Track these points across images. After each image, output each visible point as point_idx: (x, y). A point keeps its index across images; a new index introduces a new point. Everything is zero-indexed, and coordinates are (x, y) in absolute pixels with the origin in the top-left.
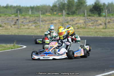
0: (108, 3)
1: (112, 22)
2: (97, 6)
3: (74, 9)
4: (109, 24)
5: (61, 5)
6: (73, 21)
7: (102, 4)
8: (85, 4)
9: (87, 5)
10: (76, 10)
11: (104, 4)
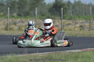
0: (75, 1)
1: (73, 24)
2: (59, 4)
3: (27, 9)
4: (68, 26)
5: (10, 3)
6: (23, 22)
7: (66, 3)
8: (43, 2)
9: (45, 3)
10: (30, 10)
11: (69, 3)
